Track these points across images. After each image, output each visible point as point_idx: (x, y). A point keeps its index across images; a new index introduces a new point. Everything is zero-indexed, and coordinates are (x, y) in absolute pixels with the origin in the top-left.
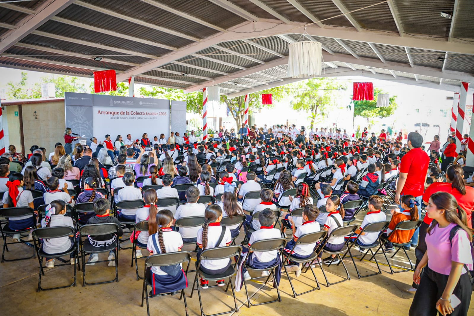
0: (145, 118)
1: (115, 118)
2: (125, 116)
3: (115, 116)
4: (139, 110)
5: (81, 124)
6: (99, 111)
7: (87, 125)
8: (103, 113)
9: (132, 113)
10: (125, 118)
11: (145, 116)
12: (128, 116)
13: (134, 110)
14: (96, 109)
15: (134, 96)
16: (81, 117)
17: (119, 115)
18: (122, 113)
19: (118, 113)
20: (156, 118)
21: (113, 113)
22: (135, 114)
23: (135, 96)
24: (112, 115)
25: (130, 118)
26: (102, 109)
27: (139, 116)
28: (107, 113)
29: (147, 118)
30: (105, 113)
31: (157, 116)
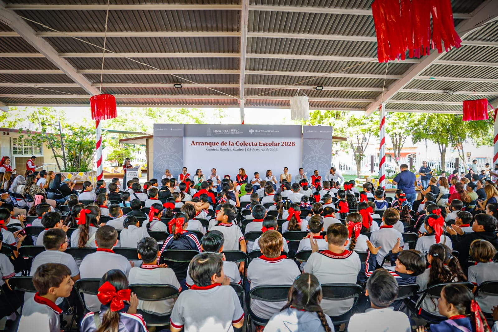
0: (257, 150)
1: (214, 150)
2: (228, 146)
3: (213, 147)
4: (248, 140)
5: (169, 155)
6: (193, 142)
7: (175, 156)
8: (198, 144)
9: (238, 144)
10: (228, 150)
11: (258, 147)
12: (231, 147)
13: (241, 140)
14: (188, 141)
15: (243, 123)
16: (170, 148)
17: (219, 146)
18: (223, 144)
19: (217, 144)
20: (276, 150)
21: (211, 144)
22: (241, 144)
23: (245, 123)
24: (209, 147)
25: (234, 150)
26: (196, 140)
27: (248, 147)
28: (203, 144)
29: (260, 150)
30: (200, 144)
31: (279, 148)
